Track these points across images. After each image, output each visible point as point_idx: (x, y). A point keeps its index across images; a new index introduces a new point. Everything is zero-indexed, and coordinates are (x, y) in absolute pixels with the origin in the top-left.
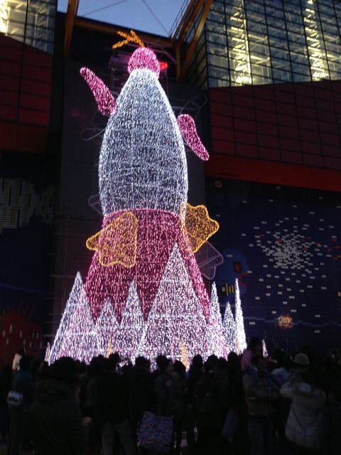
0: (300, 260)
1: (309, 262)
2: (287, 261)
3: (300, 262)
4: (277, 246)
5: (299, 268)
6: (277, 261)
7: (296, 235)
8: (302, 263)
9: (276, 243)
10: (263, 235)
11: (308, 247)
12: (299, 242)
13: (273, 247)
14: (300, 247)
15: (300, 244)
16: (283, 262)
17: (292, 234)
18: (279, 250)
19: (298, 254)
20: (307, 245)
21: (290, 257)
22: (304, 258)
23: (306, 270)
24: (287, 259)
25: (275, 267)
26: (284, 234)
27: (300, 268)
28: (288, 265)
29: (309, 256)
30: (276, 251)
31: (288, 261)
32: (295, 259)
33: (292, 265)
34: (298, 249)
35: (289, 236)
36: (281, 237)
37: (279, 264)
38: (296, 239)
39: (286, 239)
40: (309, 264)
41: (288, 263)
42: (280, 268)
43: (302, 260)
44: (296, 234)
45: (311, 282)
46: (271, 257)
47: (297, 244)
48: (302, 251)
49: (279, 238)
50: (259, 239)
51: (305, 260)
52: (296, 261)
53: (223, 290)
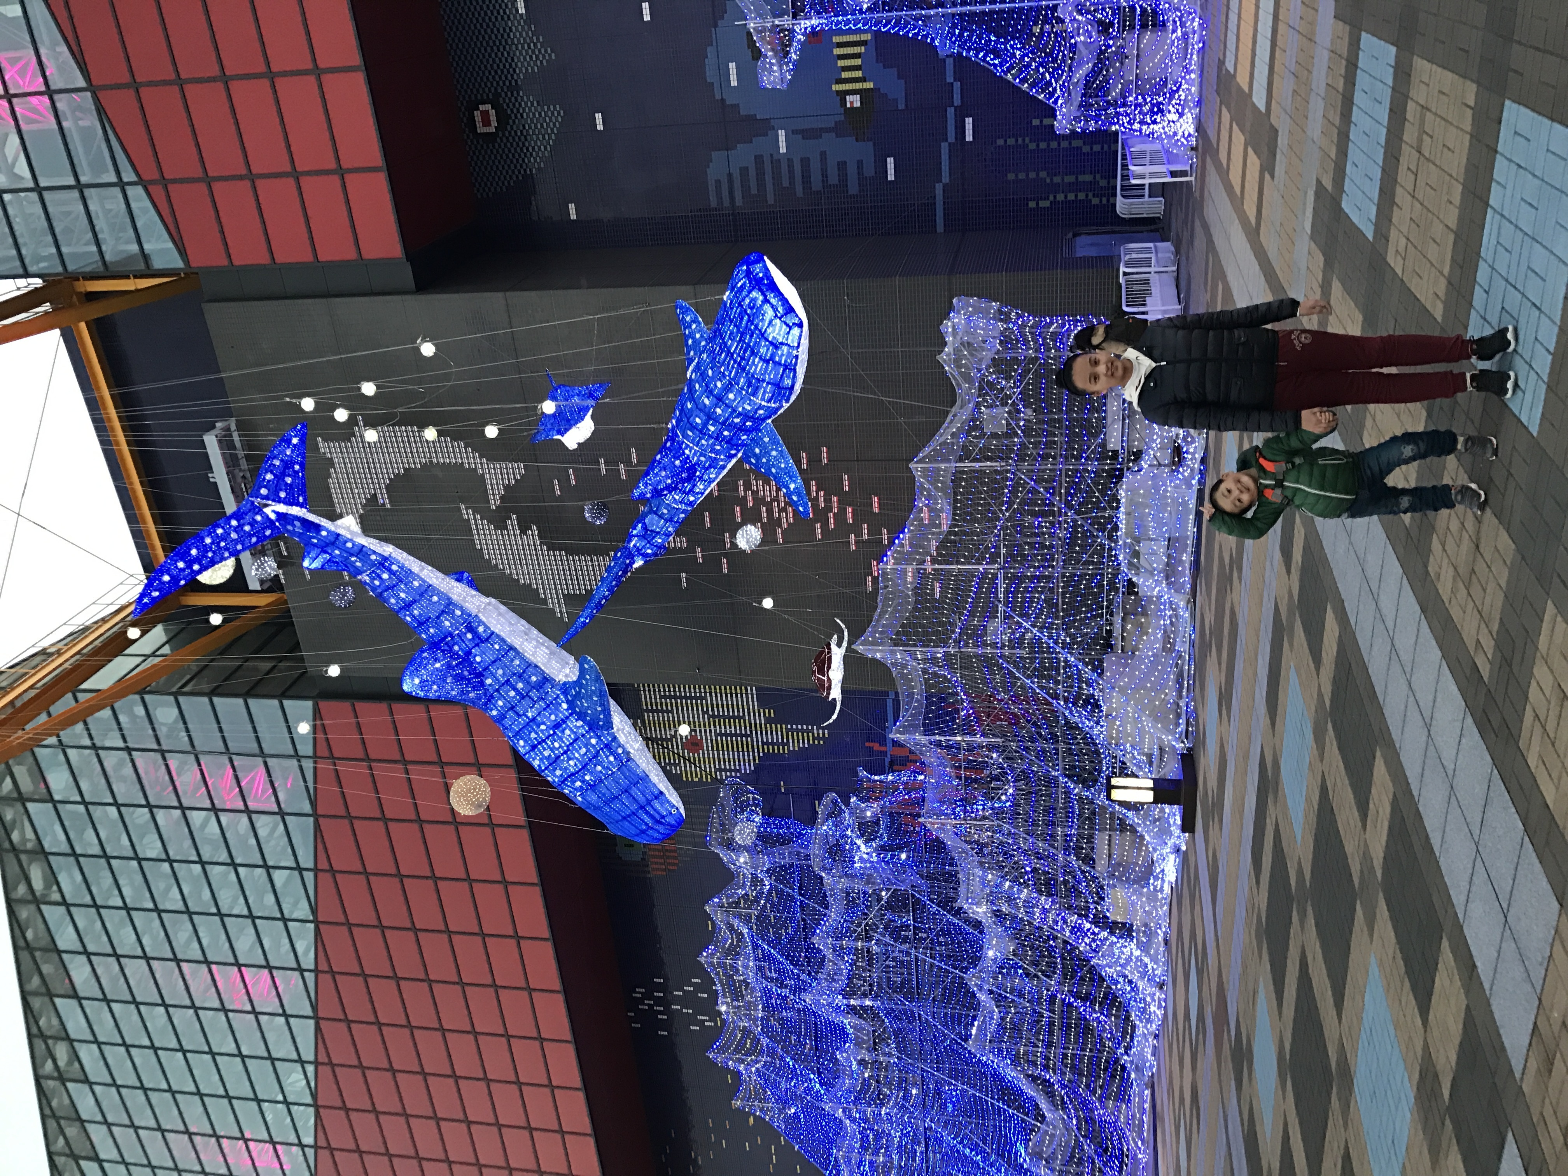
53: (854, 101)
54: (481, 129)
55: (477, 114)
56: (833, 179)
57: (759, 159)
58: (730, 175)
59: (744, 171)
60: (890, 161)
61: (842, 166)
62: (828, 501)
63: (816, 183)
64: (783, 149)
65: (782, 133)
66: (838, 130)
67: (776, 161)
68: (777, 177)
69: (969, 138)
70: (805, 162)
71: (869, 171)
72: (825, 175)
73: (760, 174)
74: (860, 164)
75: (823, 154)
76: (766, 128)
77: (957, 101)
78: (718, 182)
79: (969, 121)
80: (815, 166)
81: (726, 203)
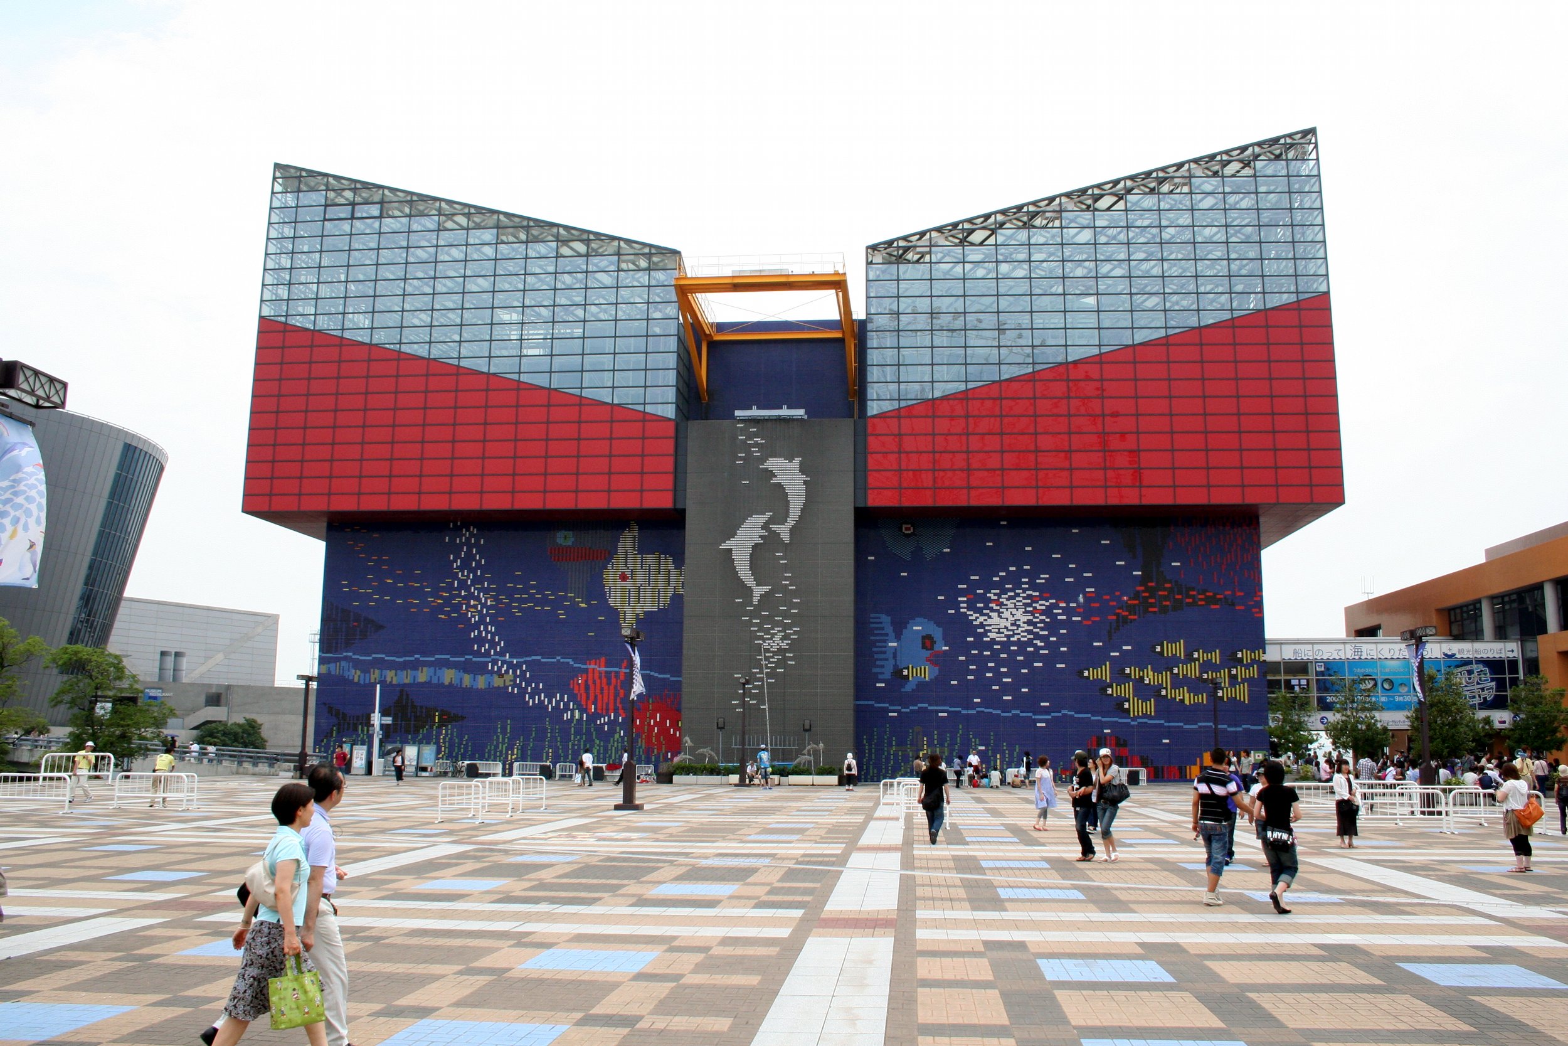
0: (1026, 627)
1: (1042, 629)
2: (1005, 630)
3: (1026, 631)
4: (992, 610)
5: (1022, 639)
6: (990, 631)
7: (1024, 592)
8: (1029, 632)
9: (991, 605)
10: (972, 596)
11: (1044, 608)
12: (1029, 601)
13: (985, 611)
14: (1028, 609)
15: (1029, 605)
16: (999, 632)
17: (1017, 591)
18: (994, 615)
19: (1025, 619)
20: (1041, 605)
21: (1012, 625)
22: (1034, 625)
23: (1035, 642)
24: (1006, 627)
25: (985, 639)
26: (1005, 591)
27: (1026, 639)
28: (1006, 636)
29: (1042, 621)
30: (990, 617)
31: (1008, 630)
32: (1019, 626)
33: (1013, 636)
34: (1026, 612)
35: (1012, 594)
36: (1000, 597)
37: (992, 635)
38: (1024, 598)
39: (1008, 599)
40: (1041, 633)
41: (1006, 633)
42: (993, 640)
43: (1031, 628)
44: (1024, 590)
45: (1042, 658)
46: (982, 625)
47: (1026, 605)
48: (1033, 615)
49: (996, 598)
50: (963, 602)
51: (1036, 627)
52: (1020, 629)
53: (905, 673)
54: (904, 526)
55: (909, 526)
56: (878, 663)
57: (887, 635)
58: (881, 623)
59: (883, 629)
60: (883, 685)
61: (883, 666)
62: (773, 662)
63: (876, 656)
64: (890, 644)
65: (895, 644)
66: (895, 666)
67: (885, 641)
68: (879, 641)
69: (890, 714)
70: (885, 653)
71: (880, 677)
72: (881, 660)
73: (881, 635)
74: (883, 673)
75: (886, 659)
76: (898, 638)
77: (903, 710)
78: (879, 618)
79: (896, 714)
80: (882, 656)
81: (871, 620)
